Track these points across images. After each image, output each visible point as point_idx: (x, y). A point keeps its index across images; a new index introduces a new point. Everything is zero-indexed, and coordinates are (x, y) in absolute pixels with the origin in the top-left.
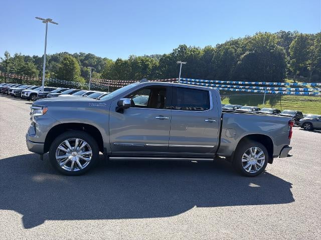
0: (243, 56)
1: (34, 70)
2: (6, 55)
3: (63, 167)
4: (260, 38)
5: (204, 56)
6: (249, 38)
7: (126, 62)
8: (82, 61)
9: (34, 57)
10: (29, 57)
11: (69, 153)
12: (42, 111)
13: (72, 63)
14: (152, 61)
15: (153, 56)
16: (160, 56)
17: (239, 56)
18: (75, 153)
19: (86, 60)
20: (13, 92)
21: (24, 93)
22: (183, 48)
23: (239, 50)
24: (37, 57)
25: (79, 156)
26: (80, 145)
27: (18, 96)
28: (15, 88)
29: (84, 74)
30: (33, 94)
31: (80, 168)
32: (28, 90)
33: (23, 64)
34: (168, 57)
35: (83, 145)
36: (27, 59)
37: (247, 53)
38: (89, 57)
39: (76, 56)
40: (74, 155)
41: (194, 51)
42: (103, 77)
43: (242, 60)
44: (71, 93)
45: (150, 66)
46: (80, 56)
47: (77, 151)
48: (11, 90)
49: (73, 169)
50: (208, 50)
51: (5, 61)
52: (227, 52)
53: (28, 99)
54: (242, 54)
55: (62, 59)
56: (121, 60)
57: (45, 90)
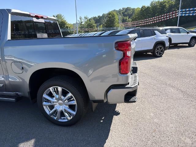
1: (94, 24)
7: (148, 7)
10: (96, 17)
24: (100, 16)
38: (127, 9)
39: (120, 11)
46: (123, 10)
56: (144, 7)
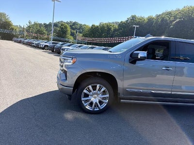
0: (174, 22)
1: (45, 32)
2: (29, 23)
3: (86, 107)
4: (187, 9)
5: (148, 22)
6: (179, 10)
7: (97, 27)
8: (71, 26)
9: (44, 24)
11: (91, 95)
12: (72, 61)
13: (66, 27)
14: (113, 26)
15: (113, 23)
16: (118, 22)
17: (171, 22)
18: (96, 96)
19: (74, 25)
20: (34, 44)
21: (40, 45)
22: (134, 17)
23: (172, 18)
24: (46, 24)
25: (99, 98)
26: (100, 90)
27: (37, 47)
28: (35, 42)
29: (72, 34)
30: (45, 46)
31: (99, 108)
32: (43, 43)
33: (39, 28)
34: (124, 23)
35: (102, 90)
36: (40, 25)
37: (178, 20)
38: (75, 24)
39: (67, 23)
40: (95, 98)
41: (141, 19)
42: (84, 35)
43: (174, 25)
44: (69, 46)
45: (112, 29)
46: (70, 23)
47: (98, 94)
48: (33, 43)
49: (94, 109)
50: (150, 19)
51: (29, 27)
52: (163, 20)
53: (43, 49)
54: (174, 21)
55: (60, 25)
56: (94, 25)
57: (53, 43)
